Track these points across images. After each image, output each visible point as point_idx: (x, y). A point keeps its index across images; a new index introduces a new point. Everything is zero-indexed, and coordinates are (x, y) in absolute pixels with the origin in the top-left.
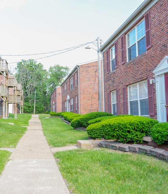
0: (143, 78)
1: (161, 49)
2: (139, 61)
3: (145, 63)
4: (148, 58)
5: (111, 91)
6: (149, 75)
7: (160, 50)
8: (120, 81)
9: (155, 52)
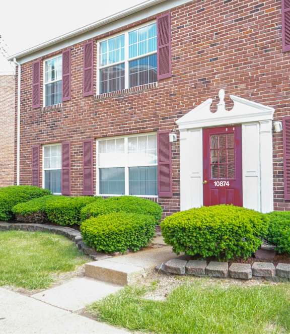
0: (143, 128)
1: (195, 84)
2: (136, 96)
3: (152, 102)
4: (161, 94)
5: (42, 145)
6: (161, 125)
7: (193, 86)
8: (77, 128)
9: (181, 87)
